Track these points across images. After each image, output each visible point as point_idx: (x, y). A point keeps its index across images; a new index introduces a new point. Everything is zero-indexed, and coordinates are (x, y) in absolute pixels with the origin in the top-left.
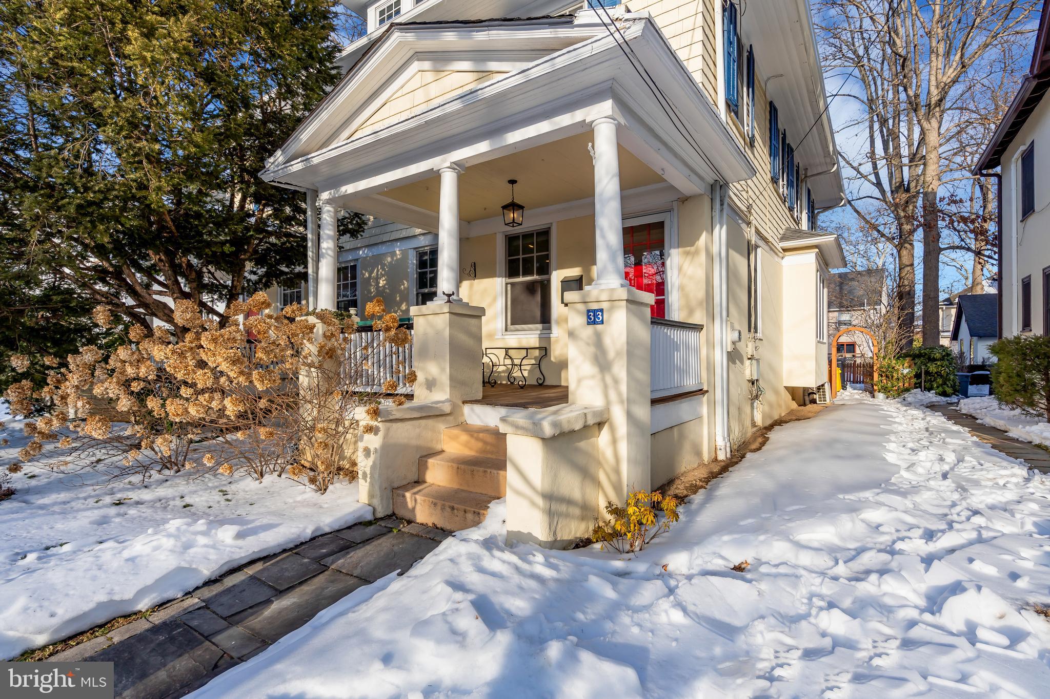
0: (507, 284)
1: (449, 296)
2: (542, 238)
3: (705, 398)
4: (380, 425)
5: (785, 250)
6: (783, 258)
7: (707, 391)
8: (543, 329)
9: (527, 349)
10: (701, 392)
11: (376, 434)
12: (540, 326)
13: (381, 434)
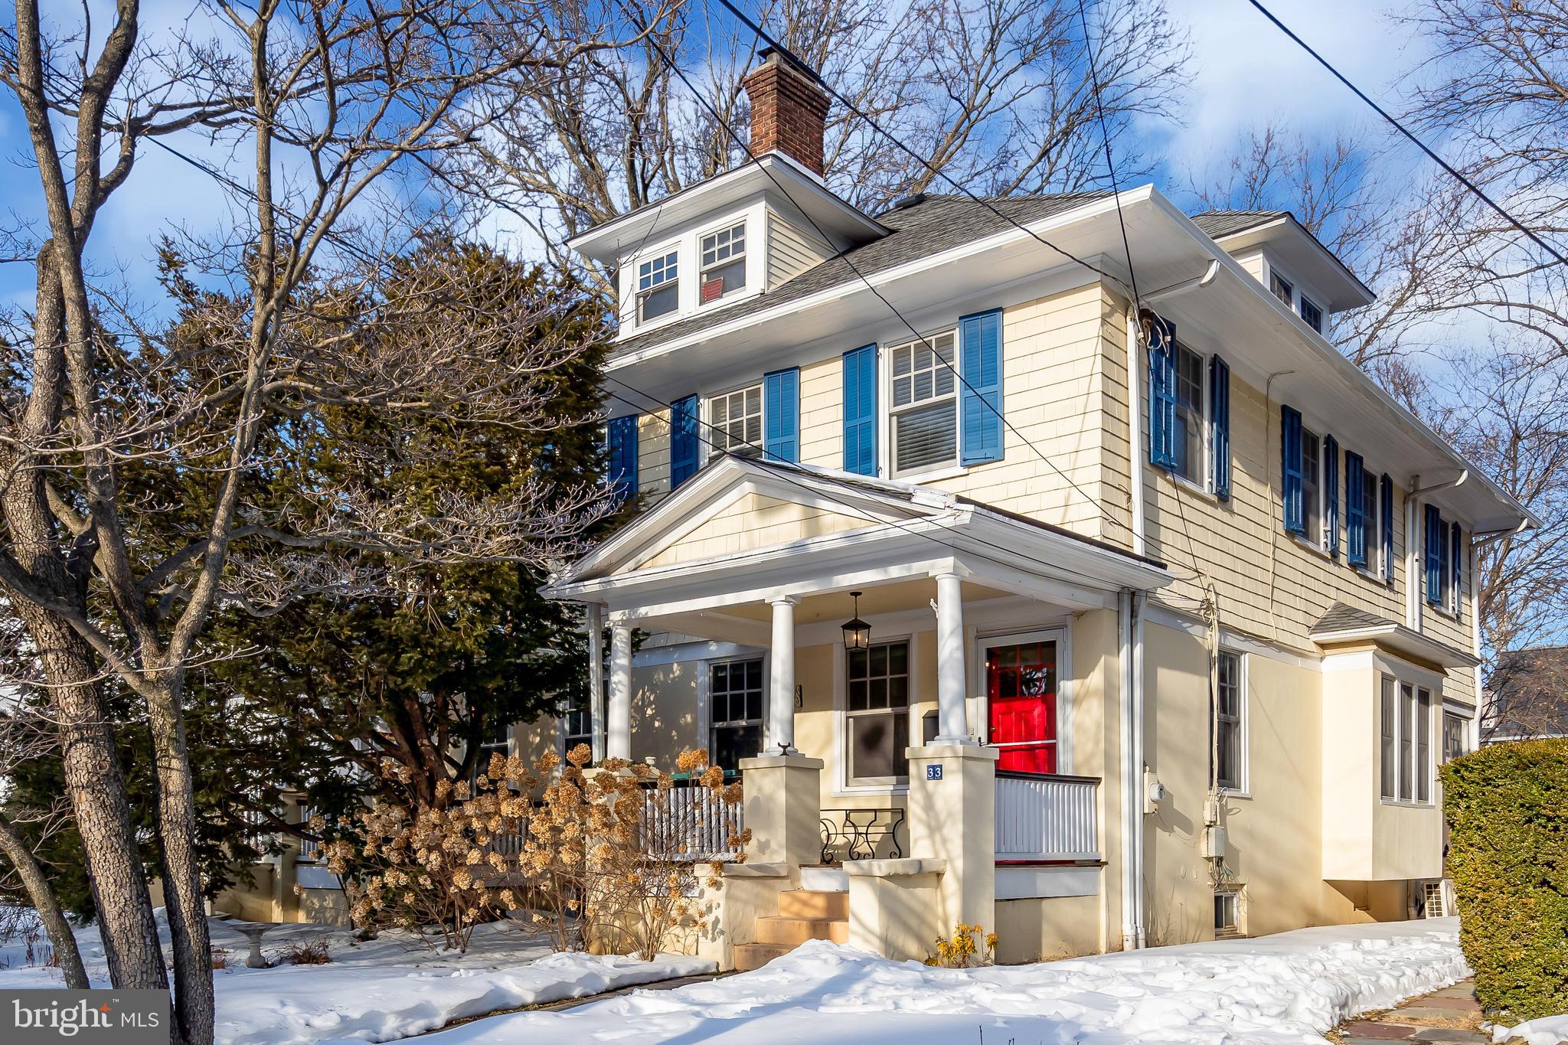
0: (848, 718)
1: (784, 747)
2: (899, 653)
3: (1102, 873)
4: (723, 880)
5: (1323, 646)
6: (1322, 659)
7: (1106, 863)
8: (898, 783)
9: (875, 811)
10: (1098, 863)
11: (718, 889)
12: (893, 779)
13: (724, 889)
